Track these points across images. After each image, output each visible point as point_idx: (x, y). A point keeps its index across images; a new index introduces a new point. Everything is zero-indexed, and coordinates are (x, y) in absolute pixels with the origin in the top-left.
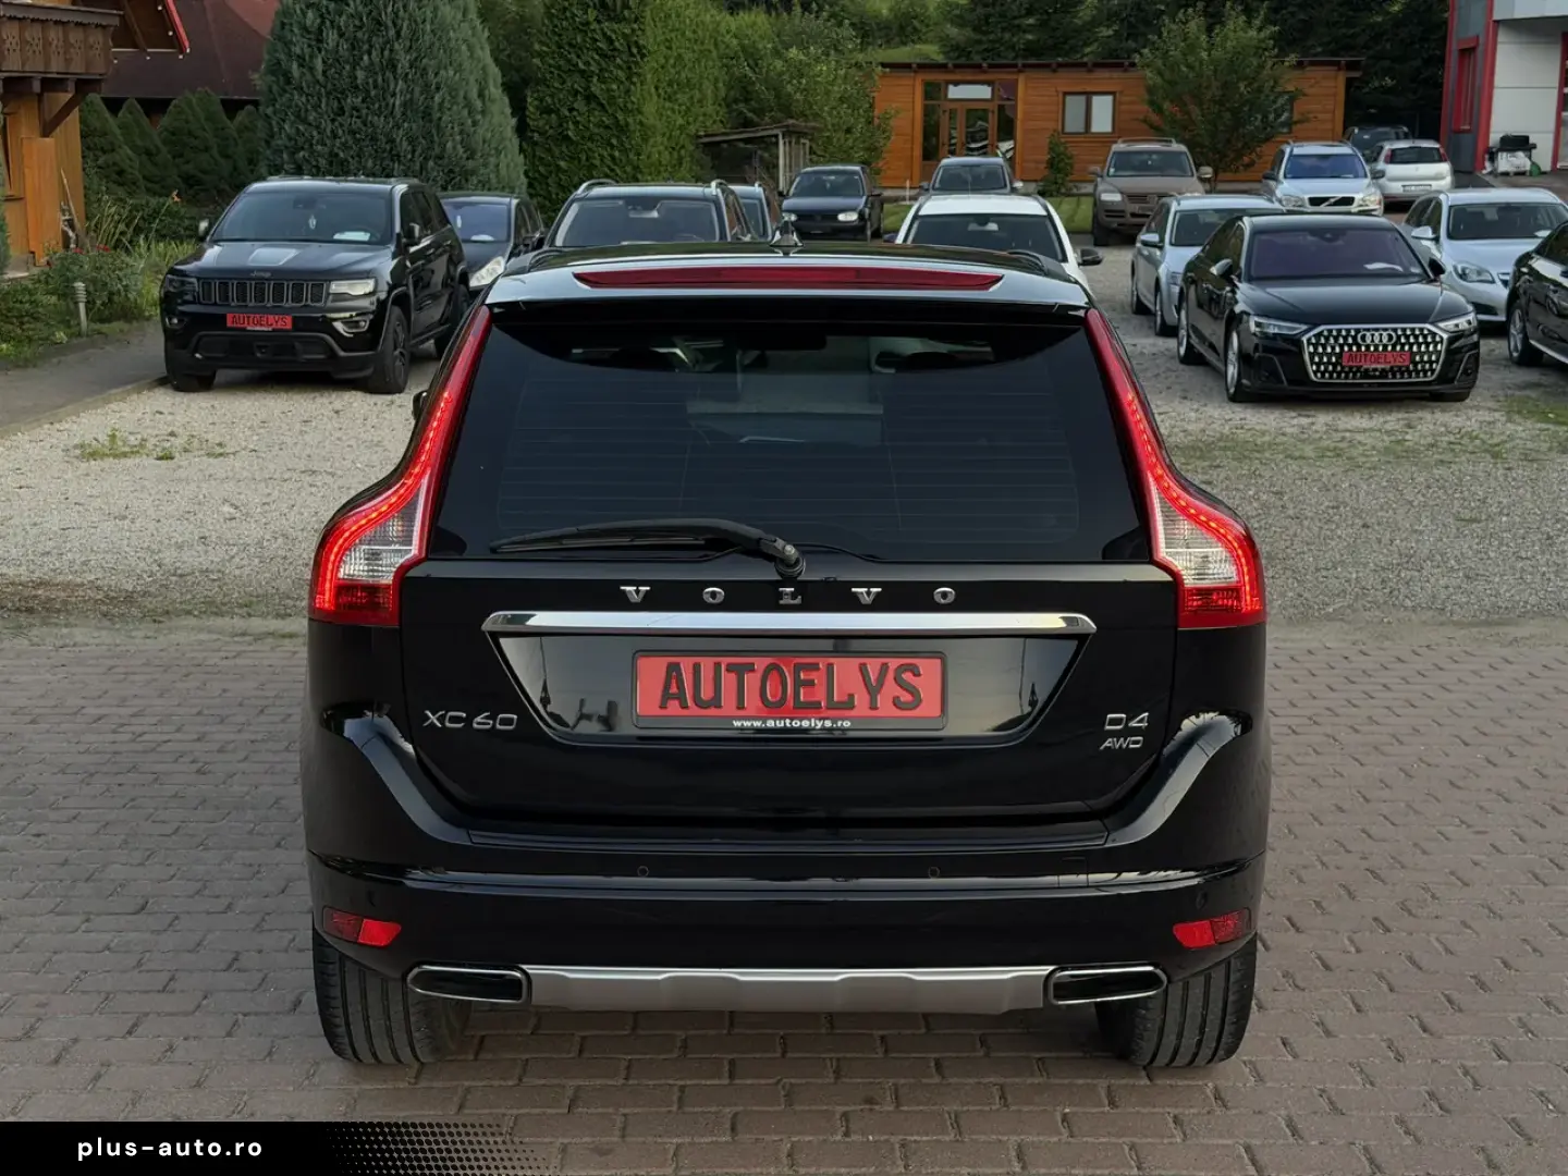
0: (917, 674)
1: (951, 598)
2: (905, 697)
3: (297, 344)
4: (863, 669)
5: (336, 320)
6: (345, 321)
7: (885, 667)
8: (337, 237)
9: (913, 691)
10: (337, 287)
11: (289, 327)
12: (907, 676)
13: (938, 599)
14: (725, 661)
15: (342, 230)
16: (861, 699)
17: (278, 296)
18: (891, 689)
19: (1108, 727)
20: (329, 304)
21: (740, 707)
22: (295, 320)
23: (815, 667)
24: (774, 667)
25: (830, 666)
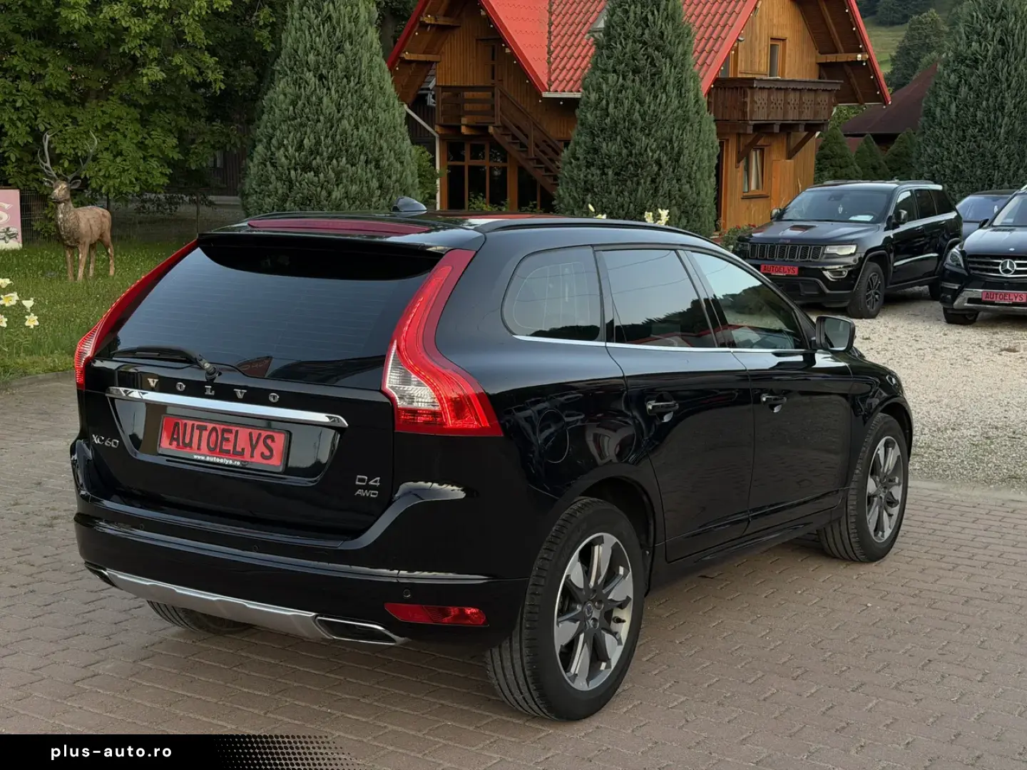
0: (273, 441)
1: (276, 400)
2: (267, 453)
3: (801, 285)
4: (250, 434)
5: (826, 270)
6: (832, 271)
7: (260, 434)
8: (852, 218)
9: (271, 450)
10: (829, 250)
11: (796, 273)
12: (269, 441)
13: (272, 399)
14: (197, 423)
15: (855, 215)
16: (247, 453)
17: (792, 256)
18: (261, 448)
19: (357, 483)
20: (823, 260)
21: (199, 449)
22: (801, 269)
23: (230, 431)
24: (214, 429)
25: (237, 432)
